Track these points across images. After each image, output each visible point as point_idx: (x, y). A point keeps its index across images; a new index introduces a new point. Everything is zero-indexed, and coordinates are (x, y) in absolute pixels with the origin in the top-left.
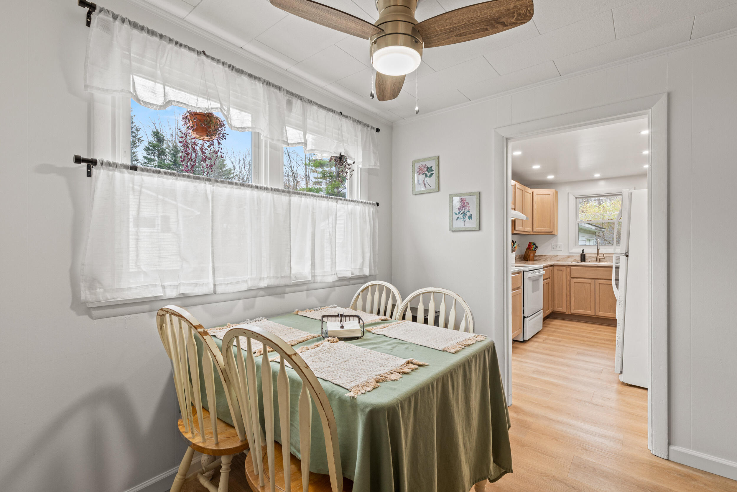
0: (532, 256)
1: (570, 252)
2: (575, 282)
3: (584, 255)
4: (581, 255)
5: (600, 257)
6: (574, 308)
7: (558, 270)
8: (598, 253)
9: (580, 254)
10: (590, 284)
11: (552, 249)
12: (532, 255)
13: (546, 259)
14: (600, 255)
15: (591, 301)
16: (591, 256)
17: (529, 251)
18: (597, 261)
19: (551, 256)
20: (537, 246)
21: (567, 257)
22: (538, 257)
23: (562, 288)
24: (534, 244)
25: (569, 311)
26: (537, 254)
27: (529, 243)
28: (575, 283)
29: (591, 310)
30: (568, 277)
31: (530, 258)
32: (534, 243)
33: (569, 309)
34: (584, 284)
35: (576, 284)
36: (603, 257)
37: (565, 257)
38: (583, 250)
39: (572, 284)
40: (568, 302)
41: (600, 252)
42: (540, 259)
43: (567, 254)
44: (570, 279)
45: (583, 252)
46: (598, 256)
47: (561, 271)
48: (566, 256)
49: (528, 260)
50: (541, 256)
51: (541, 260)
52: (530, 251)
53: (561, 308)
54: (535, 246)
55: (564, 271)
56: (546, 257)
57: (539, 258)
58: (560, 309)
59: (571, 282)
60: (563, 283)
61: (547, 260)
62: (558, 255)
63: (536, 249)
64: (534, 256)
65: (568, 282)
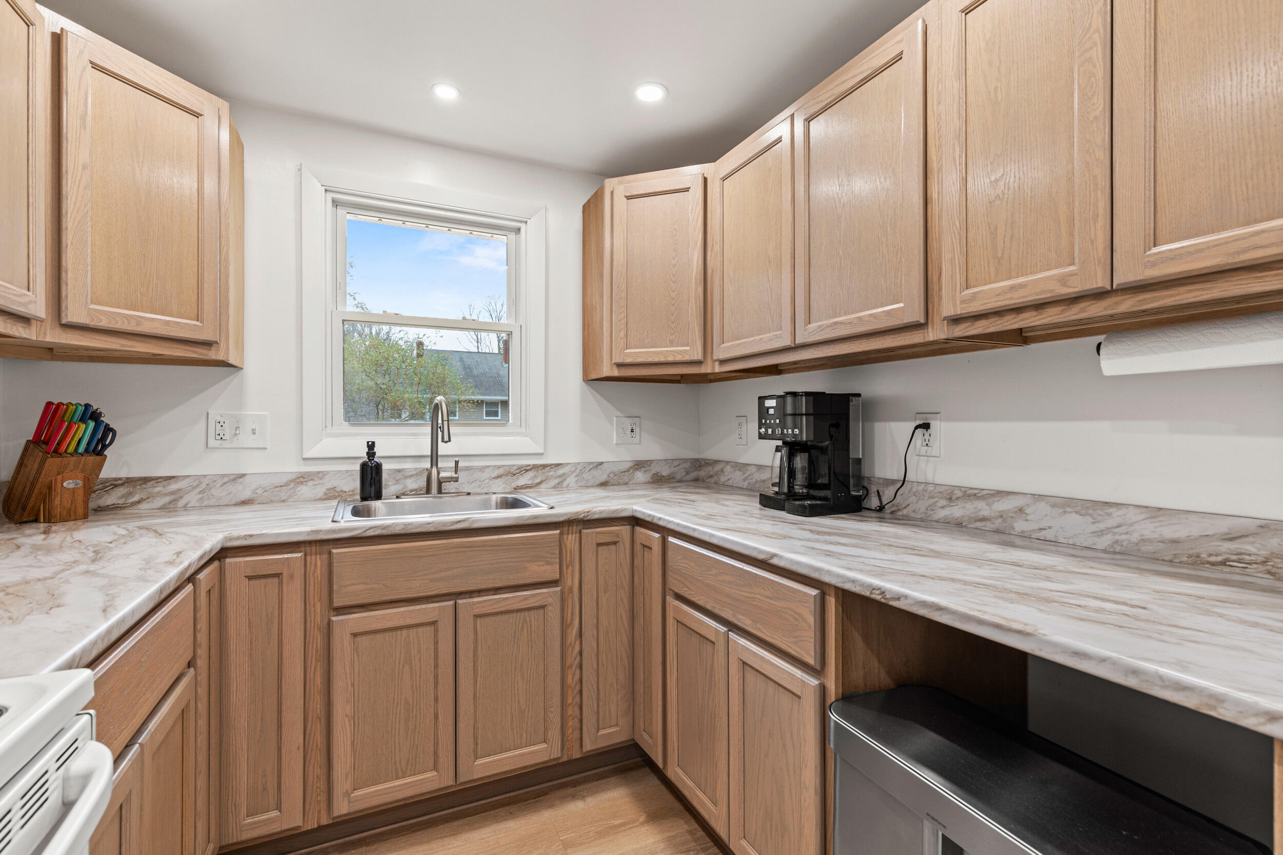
0: (73, 491)
1: (305, 456)
2: (355, 635)
3: (378, 468)
4: (364, 466)
5: (443, 475)
6: (348, 786)
7: (250, 578)
8: (434, 457)
9: (361, 461)
10: (430, 629)
11: (212, 442)
12: (68, 484)
13: (178, 495)
14: (440, 465)
15: (436, 716)
16: (399, 471)
17: (43, 462)
18: (428, 490)
19: (205, 481)
20: (108, 429)
21: (291, 481)
22: (122, 491)
23: (280, 687)
24: (91, 415)
25: (323, 805)
26: (107, 472)
27: (49, 404)
28: (359, 639)
29: (435, 768)
30: (318, 609)
31: (57, 501)
32: (87, 406)
33: (323, 797)
34: (405, 632)
35: (364, 641)
36: (453, 475)
37: (285, 479)
38: (371, 446)
39: (342, 644)
40: (318, 758)
41: (440, 453)
42: (136, 498)
43: (297, 467)
44: (329, 623)
45: (371, 453)
46: (434, 471)
47: (276, 580)
48: (290, 477)
49: (36, 520)
50: (146, 480)
51: (144, 506)
52: (53, 463)
53: (274, 814)
54: (92, 424)
55: (291, 577)
56: (174, 487)
57: (130, 494)
58: (266, 822)
59: (337, 631)
60: (286, 654)
61: (181, 503)
62: (243, 476)
63: (105, 447)
64: (92, 485)
65: (318, 640)
